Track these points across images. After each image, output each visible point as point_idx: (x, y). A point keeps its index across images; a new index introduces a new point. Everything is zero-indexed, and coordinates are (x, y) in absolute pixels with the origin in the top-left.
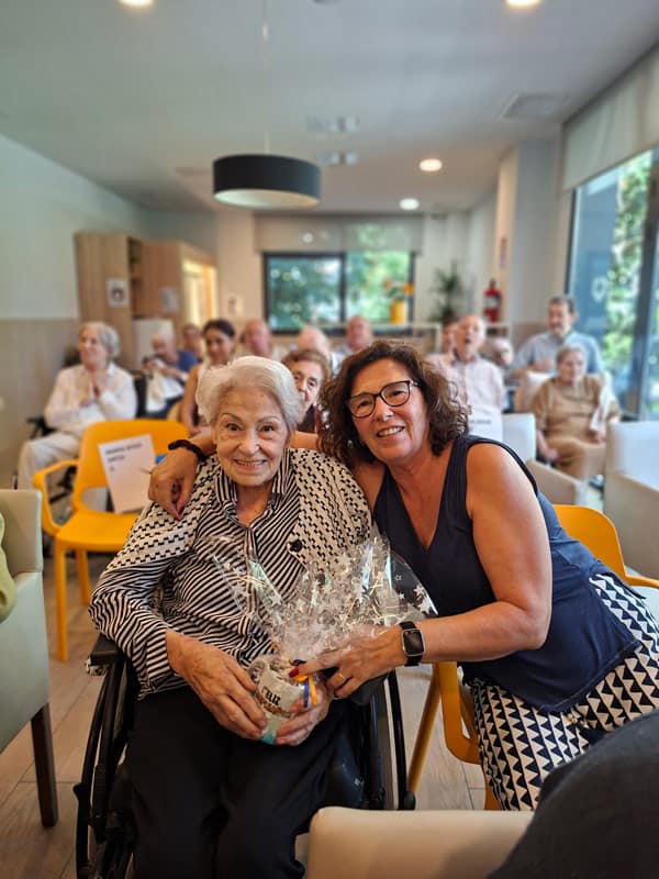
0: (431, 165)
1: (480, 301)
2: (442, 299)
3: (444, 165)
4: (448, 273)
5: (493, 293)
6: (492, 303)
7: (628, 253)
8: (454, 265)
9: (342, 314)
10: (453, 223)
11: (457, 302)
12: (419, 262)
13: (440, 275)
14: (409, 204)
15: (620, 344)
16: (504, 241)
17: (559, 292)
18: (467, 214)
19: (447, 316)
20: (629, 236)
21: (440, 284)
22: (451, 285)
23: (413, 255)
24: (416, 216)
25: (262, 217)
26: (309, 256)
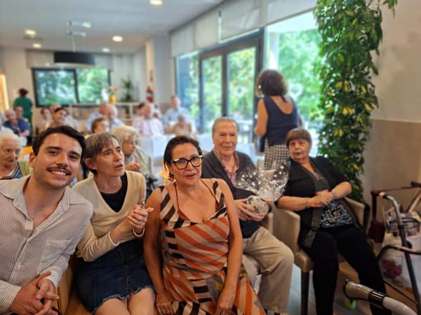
0: (118, 39)
2: (125, 91)
3: (124, 39)
4: (126, 80)
5: (149, 91)
6: (149, 95)
7: (195, 75)
8: (129, 77)
10: (125, 60)
11: (132, 92)
12: (112, 74)
13: (122, 80)
14: (106, 50)
15: (195, 109)
16: (151, 72)
17: (173, 94)
18: (131, 56)
20: (194, 68)
21: (123, 85)
22: (128, 85)
23: (109, 72)
24: (109, 55)
25: (30, 51)
26: (57, 70)
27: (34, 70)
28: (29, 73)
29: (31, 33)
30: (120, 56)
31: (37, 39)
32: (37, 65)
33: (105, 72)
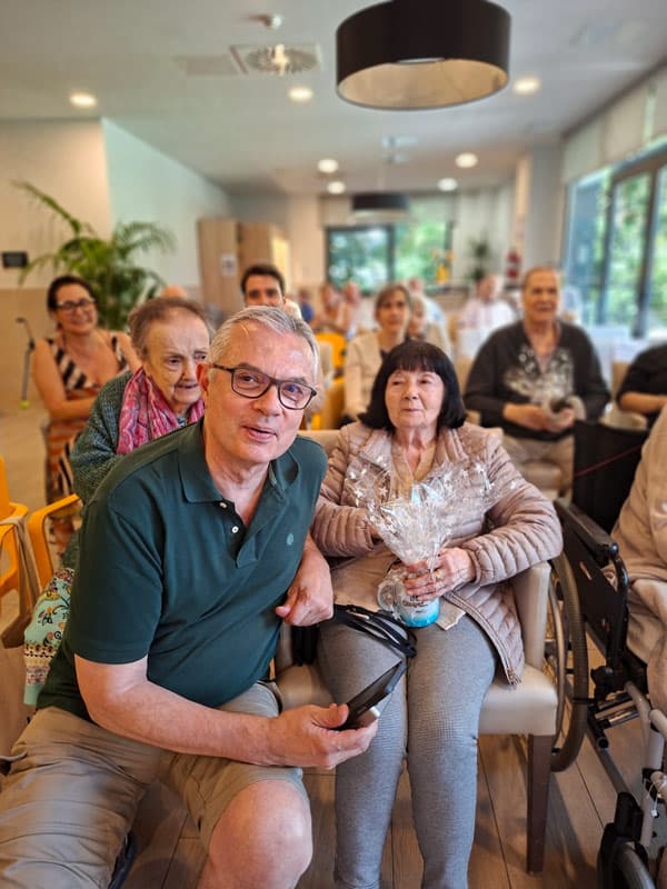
0: (466, 161)
1: (504, 264)
2: (474, 263)
3: (479, 159)
4: (478, 238)
5: (514, 258)
6: (513, 266)
8: (485, 233)
9: (391, 275)
10: (482, 203)
11: (487, 265)
12: (455, 231)
13: (472, 243)
14: (447, 185)
16: (522, 220)
18: (494, 193)
19: (479, 276)
21: (472, 250)
22: (481, 251)
23: (450, 225)
24: (453, 194)
25: (326, 198)
26: (362, 228)
27: (330, 232)
28: (319, 237)
29: (328, 166)
30: (473, 193)
31: (337, 176)
32: (333, 220)
33: (442, 228)
